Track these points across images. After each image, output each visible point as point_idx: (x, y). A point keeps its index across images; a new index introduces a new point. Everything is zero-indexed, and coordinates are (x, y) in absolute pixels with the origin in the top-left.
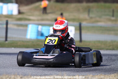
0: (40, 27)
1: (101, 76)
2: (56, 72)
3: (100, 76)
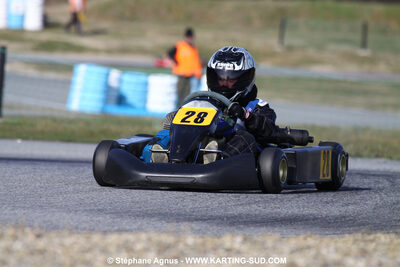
0: (115, 74)
1: (309, 239)
2: (159, 224)
3: (305, 239)
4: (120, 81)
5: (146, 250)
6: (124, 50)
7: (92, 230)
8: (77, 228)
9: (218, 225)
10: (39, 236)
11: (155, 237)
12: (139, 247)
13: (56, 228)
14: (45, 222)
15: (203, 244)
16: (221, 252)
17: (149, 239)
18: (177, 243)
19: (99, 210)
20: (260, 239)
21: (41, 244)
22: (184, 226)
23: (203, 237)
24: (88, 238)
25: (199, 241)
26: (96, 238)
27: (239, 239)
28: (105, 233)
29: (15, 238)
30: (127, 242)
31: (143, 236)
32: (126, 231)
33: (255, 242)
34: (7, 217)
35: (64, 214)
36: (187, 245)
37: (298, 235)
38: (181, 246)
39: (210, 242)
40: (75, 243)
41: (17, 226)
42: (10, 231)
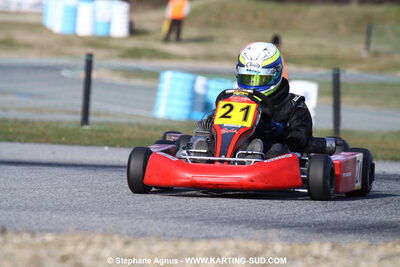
0: (201, 81)
1: (398, 246)
2: (246, 231)
3: (394, 246)
4: (207, 87)
6: (210, 57)
7: (179, 238)
8: (164, 235)
9: (305, 232)
10: (127, 243)
11: (243, 244)
12: (227, 254)
13: (143, 235)
14: (132, 229)
15: (292, 252)
16: (310, 260)
17: (237, 247)
19: (187, 217)
20: (348, 246)
21: (130, 250)
22: (272, 233)
23: (290, 245)
24: (176, 245)
25: (288, 248)
26: (184, 245)
27: (327, 247)
28: (193, 240)
29: (103, 245)
30: (215, 249)
31: (231, 243)
32: (213, 238)
33: (342, 250)
34: (95, 224)
35: (152, 221)
36: (274, 252)
37: (387, 242)
38: (269, 253)
39: (299, 249)
41: (105, 233)
42: (98, 239)
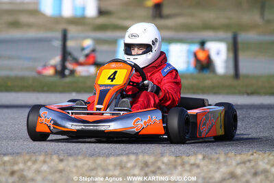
5: (134, 167)
10: (61, 160)
12: (129, 165)
15: (175, 161)
16: (187, 167)
18: (157, 161)
20: (216, 156)
21: (61, 166)
24: (94, 160)
26: (100, 161)
27: (200, 157)
29: (44, 162)
30: (121, 162)
31: (133, 157)
33: (211, 159)
36: (163, 163)
38: (159, 164)
40: (86, 164)
